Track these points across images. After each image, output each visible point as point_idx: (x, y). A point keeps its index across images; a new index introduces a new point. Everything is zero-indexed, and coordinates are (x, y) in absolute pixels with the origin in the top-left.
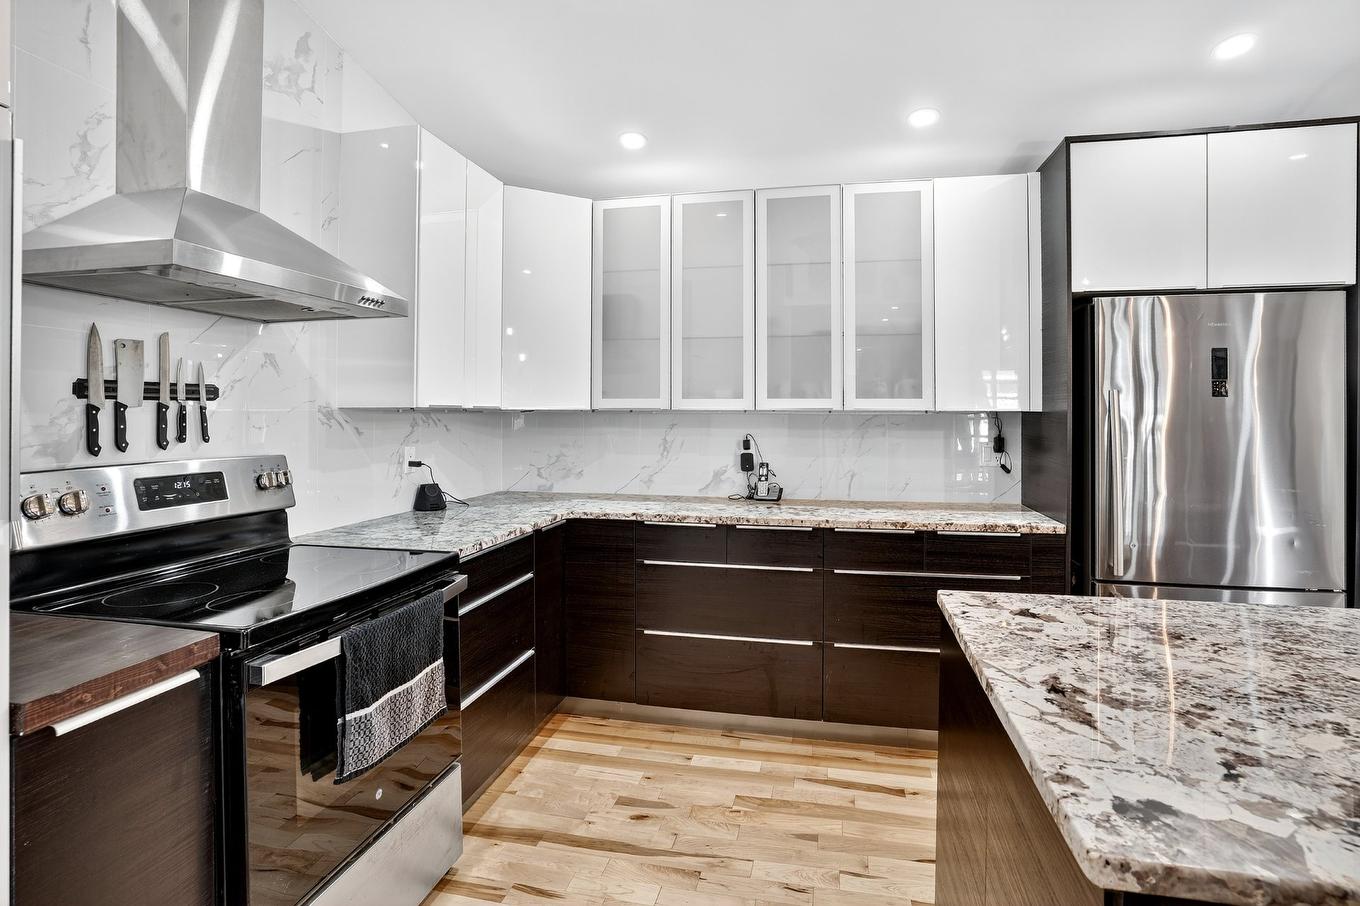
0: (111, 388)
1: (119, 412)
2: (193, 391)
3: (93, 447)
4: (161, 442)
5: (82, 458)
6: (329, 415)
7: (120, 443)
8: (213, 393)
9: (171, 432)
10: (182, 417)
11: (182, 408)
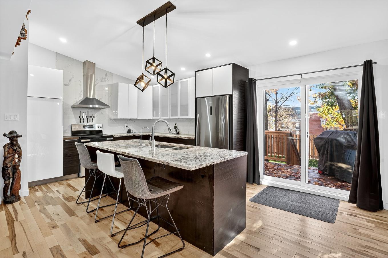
0: (82, 117)
1: (83, 119)
2: (91, 117)
3: (81, 122)
4: (88, 122)
5: (80, 123)
6: (111, 120)
7: (83, 122)
8: (94, 117)
9: (89, 121)
10: (90, 120)
11: (90, 119)
